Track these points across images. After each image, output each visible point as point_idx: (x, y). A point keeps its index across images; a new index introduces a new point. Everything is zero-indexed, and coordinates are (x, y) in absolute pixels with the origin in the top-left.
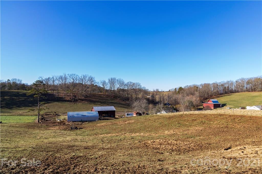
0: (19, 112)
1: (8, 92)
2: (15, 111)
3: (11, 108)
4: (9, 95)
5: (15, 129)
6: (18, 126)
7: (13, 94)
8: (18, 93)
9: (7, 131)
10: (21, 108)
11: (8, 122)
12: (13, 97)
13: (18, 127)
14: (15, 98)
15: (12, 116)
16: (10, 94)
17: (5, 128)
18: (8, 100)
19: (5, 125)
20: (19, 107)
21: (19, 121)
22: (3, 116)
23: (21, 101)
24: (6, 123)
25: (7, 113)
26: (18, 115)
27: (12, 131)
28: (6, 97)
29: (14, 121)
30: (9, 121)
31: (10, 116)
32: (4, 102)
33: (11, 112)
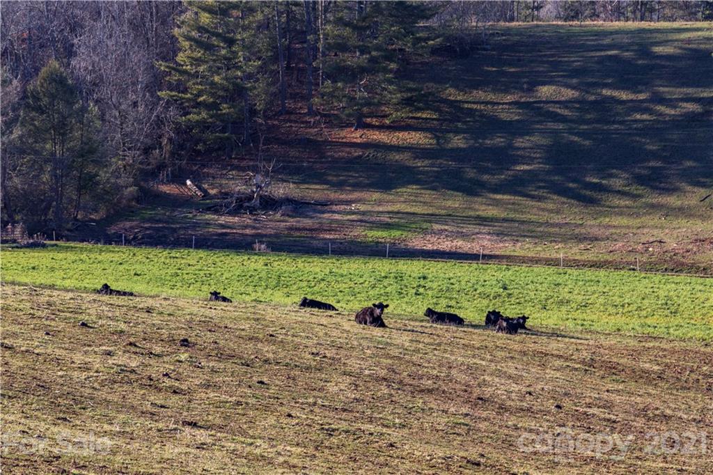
0: (658, 233)
1: (564, 42)
2: (624, 221)
3: (589, 198)
4: (576, 73)
5: (631, 394)
6: (656, 368)
7: (601, 61)
8: (642, 43)
9: (567, 404)
10: (673, 200)
11: (570, 324)
12: (606, 92)
13: (649, 382)
14: (624, 96)
15: (602, 273)
16: (575, 60)
17: (554, 376)
18: (563, 119)
19: (554, 346)
20: (656, 181)
21: (659, 322)
22: (537, 269)
23: (676, 123)
24: (555, 334)
25: (565, 239)
26: (650, 267)
27: (609, 406)
28: (545, 91)
29: (620, 321)
30: (579, 315)
31: (590, 274)
32: (536, 139)
33: (596, 231)
